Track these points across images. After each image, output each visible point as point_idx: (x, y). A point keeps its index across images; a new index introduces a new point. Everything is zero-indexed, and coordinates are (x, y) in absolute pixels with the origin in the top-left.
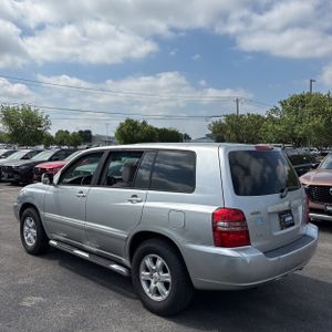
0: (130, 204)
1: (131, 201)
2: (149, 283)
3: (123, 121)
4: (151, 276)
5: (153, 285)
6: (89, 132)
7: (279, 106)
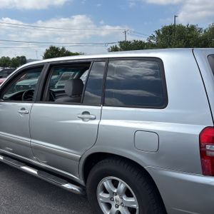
0: (81, 121)
1: (83, 119)
2: (109, 206)
3: (48, 48)
4: (111, 199)
5: (114, 209)
6: (24, 57)
7: (155, 34)
